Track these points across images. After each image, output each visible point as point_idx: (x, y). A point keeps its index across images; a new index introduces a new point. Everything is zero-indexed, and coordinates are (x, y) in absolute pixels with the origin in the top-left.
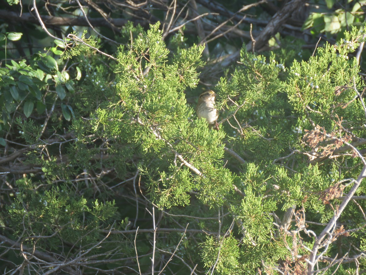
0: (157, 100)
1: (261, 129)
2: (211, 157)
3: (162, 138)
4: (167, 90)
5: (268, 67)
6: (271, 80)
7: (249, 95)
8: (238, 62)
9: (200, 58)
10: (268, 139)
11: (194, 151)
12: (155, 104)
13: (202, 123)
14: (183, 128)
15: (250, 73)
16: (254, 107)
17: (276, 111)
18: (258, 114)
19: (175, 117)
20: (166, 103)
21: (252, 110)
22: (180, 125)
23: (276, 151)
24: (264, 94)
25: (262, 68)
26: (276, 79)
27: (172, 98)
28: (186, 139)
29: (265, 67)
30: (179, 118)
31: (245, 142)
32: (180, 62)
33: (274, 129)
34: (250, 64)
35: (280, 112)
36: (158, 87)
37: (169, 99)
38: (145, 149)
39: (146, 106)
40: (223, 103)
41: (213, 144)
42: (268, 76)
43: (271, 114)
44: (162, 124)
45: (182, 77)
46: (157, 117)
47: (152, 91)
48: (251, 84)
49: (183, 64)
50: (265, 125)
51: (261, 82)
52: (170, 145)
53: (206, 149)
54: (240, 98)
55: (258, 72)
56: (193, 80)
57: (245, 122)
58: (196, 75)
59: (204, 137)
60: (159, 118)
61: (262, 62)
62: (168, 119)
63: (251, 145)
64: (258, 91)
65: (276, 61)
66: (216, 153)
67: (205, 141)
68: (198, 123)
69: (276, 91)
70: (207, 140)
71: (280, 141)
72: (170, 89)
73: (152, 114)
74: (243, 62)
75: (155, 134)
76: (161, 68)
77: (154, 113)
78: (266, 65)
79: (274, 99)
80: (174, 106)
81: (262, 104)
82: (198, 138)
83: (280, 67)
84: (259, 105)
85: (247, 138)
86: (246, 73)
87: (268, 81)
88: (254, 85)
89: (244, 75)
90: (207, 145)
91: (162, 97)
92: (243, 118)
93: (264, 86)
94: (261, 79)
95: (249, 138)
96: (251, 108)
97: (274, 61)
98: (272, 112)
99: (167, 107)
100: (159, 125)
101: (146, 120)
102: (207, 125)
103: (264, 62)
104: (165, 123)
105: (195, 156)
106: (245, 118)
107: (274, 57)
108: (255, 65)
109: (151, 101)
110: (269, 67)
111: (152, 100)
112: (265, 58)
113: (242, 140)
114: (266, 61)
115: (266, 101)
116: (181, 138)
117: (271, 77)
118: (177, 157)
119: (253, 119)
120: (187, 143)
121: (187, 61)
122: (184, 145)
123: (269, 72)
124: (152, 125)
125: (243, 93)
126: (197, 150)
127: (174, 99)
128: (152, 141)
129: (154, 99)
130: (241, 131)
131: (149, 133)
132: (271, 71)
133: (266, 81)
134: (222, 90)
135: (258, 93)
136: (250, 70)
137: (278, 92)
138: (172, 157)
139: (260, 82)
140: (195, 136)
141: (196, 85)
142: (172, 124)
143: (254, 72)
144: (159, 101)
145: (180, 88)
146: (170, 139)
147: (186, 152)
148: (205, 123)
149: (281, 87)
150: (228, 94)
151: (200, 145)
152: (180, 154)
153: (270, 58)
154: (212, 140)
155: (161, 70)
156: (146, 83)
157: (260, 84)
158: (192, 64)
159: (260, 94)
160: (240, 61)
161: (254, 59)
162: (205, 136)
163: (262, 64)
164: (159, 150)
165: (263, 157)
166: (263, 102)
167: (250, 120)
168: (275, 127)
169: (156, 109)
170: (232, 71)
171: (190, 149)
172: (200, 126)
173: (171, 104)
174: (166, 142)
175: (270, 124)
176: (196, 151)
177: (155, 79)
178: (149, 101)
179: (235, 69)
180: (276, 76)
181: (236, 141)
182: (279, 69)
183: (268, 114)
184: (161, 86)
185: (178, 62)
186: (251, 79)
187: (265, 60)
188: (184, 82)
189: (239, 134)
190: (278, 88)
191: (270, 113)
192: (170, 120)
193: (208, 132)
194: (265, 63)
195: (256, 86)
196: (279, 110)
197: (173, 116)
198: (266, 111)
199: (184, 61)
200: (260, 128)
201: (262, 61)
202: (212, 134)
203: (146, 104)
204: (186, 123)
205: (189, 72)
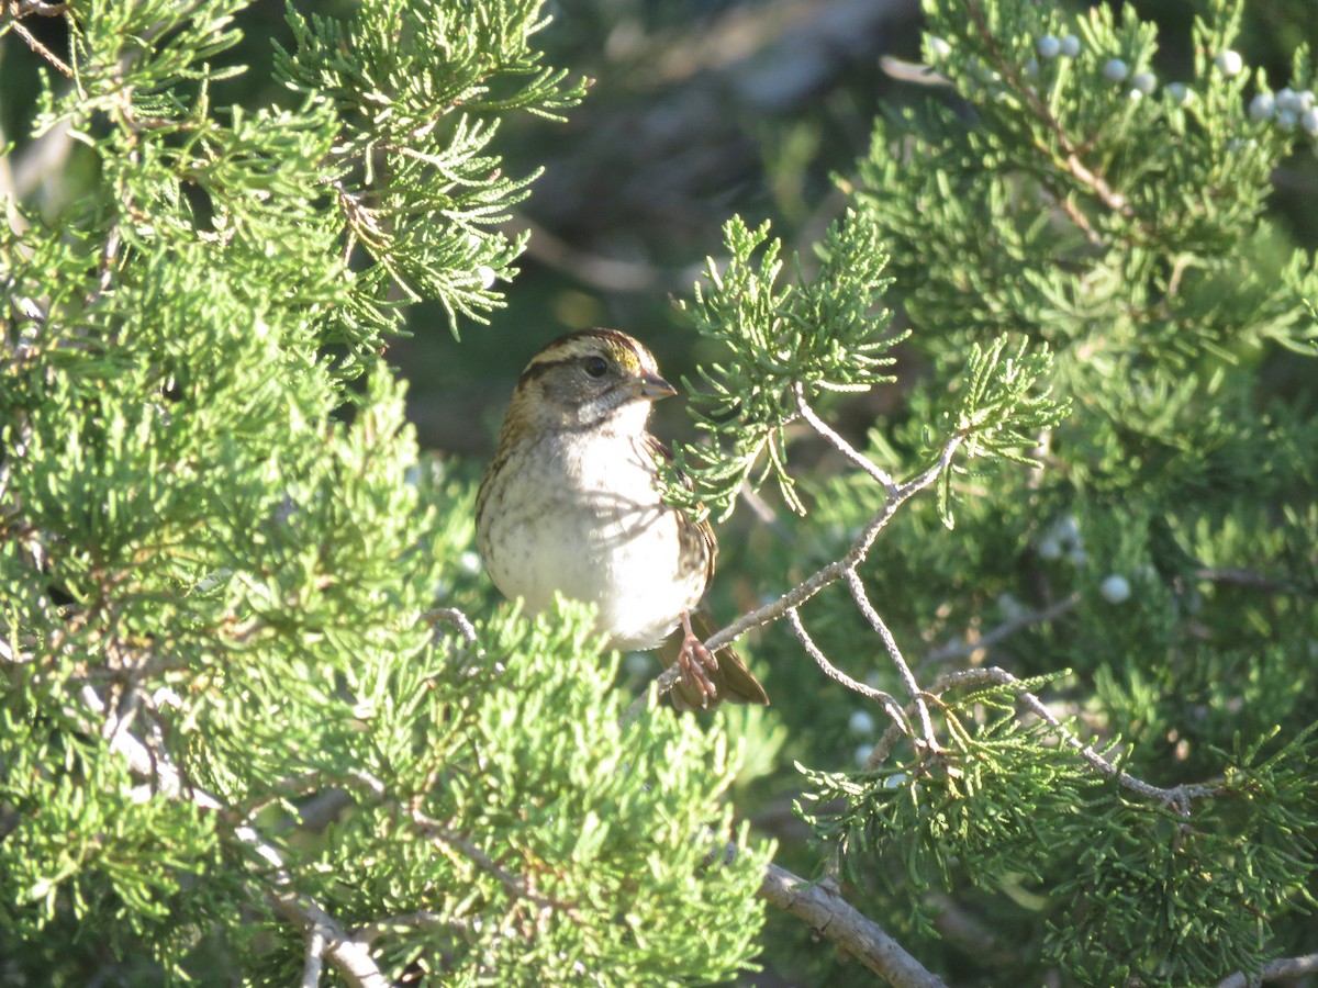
0: (144, 431)
1: (1115, 690)
2: (643, 967)
3: (187, 782)
4: (232, 347)
5: (1178, 121)
6: (1205, 238)
7: (993, 384)
8: (898, 68)
9: (535, 41)
10: (1168, 794)
11: (480, 906)
12: (121, 467)
13: (564, 651)
14: (381, 687)
15: (1005, 169)
16: (1044, 491)
17: (1249, 528)
18: (1078, 557)
19: (310, 596)
20: (226, 460)
21: (1033, 512)
22: (356, 664)
23: (1235, 898)
24: (1142, 361)
25: (1122, 127)
26: (1252, 228)
27: (277, 416)
28: (409, 793)
29: (1154, 111)
30: (347, 606)
31: (954, 821)
32: (350, 79)
33: (1233, 692)
34: (1015, 84)
35: (1290, 529)
36: (151, 310)
37: (251, 424)
38: (36, 892)
39: (44, 495)
40: (746, 462)
41: (663, 849)
42: (1174, 199)
43: (1205, 554)
44: (189, 659)
45: (368, 218)
46: (141, 596)
47: (98, 353)
48: (1016, 268)
49: (377, 95)
50: (1148, 651)
51: (1113, 258)
52: (265, 851)
53: (594, 890)
54: (920, 404)
55: (1089, 161)
56: (474, 239)
57: (958, 623)
58: (497, 194)
59: (578, 775)
60: (159, 598)
61: (1120, 69)
62: (244, 606)
63: (1013, 846)
64: (1083, 335)
65: (1252, 61)
66: (690, 930)
67: (592, 819)
68: (524, 646)
69: (1251, 340)
70: (603, 806)
71: (1277, 811)
72: (260, 330)
73: (98, 565)
74: (942, 66)
75: (124, 748)
76: (174, 140)
77: (115, 554)
78: (1157, 96)
79: (1230, 415)
80: (303, 493)
81: (1123, 464)
82: (520, 785)
83: (1287, 120)
84: (1096, 473)
85: (975, 781)
86: (977, 169)
87: (1176, 248)
88: (1051, 283)
89: (959, 192)
90: (604, 856)
91: (191, 406)
92: (941, 589)
93: (1139, 294)
94: (1116, 222)
95: (990, 778)
96: (1022, 494)
97: (1234, 62)
98: (1216, 528)
99: (236, 502)
100: (156, 672)
101: (38, 618)
102: (604, 660)
103: (1143, 69)
104: (218, 649)
105: (490, 958)
106: (965, 589)
107: (1233, 30)
108: (1055, 97)
109: (83, 439)
110: (1190, 117)
111: (94, 438)
112: (1150, 30)
113: (926, 799)
114: (1157, 62)
115: (1155, 429)
116: (364, 787)
117: (1201, 208)
118: (328, 960)
119: (1031, 596)
120: (422, 832)
121: (416, 70)
122: (391, 847)
123: (1189, 160)
124: (98, 665)
125: (946, 357)
126: (513, 895)
127: (297, 424)
128: (94, 816)
129: (118, 427)
130: (915, 718)
131: (70, 743)
132: (1205, 158)
133: (1161, 243)
134: (736, 337)
135: (1085, 352)
136: (1009, 140)
137: (1272, 345)
138: (283, 957)
139: (1100, 254)
140: (494, 769)
141: (499, 285)
142: (278, 662)
143: (1045, 157)
144: (162, 445)
145: (350, 321)
146: (258, 792)
147: (407, 913)
148: (588, 645)
149: (1295, 300)
150: (792, 373)
151: (540, 849)
152: (352, 936)
153: (1200, 30)
154: (650, 810)
155: (183, 156)
156: (37, 274)
157: (1100, 271)
158: (466, 95)
159: (1105, 368)
160: (915, 55)
161: (1052, 44)
162: (591, 765)
163: (1126, 86)
164: (157, 894)
165: (1125, 957)
166: (1128, 439)
167: (1012, 609)
168: (1243, 669)
169: (137, 520)
170: (842, 151)
171: (447, 885)
172: (538, 680)
173: (270, 473)
174: (225, 825)
175: (1189, 645)
176: (501, 911)
177: (120, 233)
178: (74, 447)
179: (871, 128)
180: (1250, 199)
181: (867, 805)
182: (1281, 135)
183: (1174, 548)
184: (184, 304)
185: (331, 80)
186: (1021, 228)
187: (1150, 49)
188: (385, 262)
189: (898, 747)
190: (1270, 316)
191: (1193, 539)
192: (267, 619)
193: (612, 729)
194: (1151, 81)
195: (1069, 293)
196: (1278, 520)
197: (291, 582)
198: (1158, 529)
199: (382, 66)
200: (1102, 677)
201: (1128, 58)
202: (656, 752)
203: (41, 471)
204: (411, 653)
205: (431, 170)
